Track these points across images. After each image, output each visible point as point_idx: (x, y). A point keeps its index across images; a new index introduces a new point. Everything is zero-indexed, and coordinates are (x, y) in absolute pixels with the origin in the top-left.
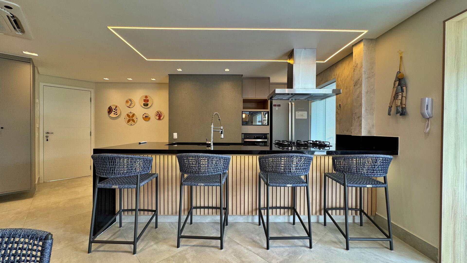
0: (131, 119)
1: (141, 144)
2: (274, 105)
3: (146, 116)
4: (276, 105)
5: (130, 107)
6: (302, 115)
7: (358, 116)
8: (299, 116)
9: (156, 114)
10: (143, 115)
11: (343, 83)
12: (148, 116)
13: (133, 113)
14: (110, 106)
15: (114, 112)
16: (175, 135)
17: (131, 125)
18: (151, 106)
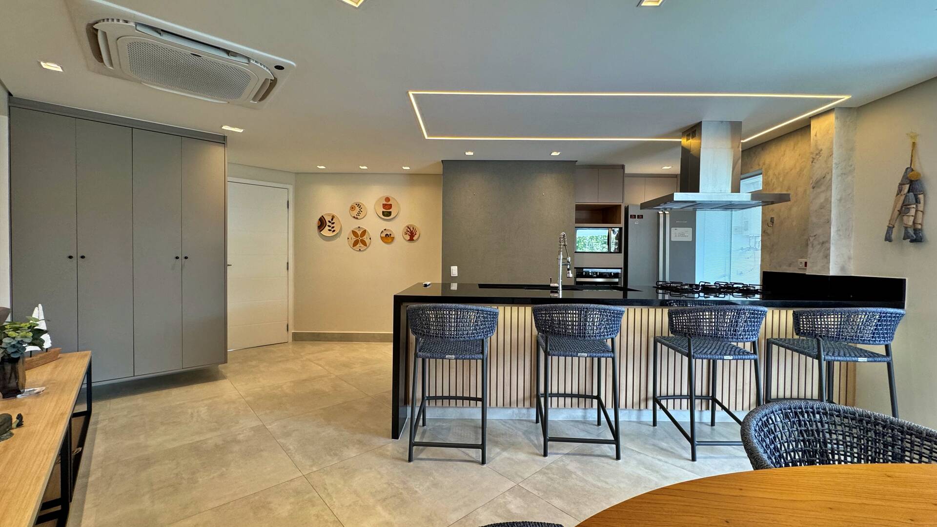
0: (359, 239)
1: (428, 287)
2: (631, 215)
3: (387, 234)
4: (635, 216)
5: (357, 218)
6: (683, 235)
7: (821, 241)
8: (677, 235)
9: (405, 231)
10: (382, 232)
11: (781, 179)
12: (390, 235)
13: (363, 228)
14: (322, 216)
15: (329, 226)
16: (454, 270)
17: (360, 250)
18: (396, 216)
